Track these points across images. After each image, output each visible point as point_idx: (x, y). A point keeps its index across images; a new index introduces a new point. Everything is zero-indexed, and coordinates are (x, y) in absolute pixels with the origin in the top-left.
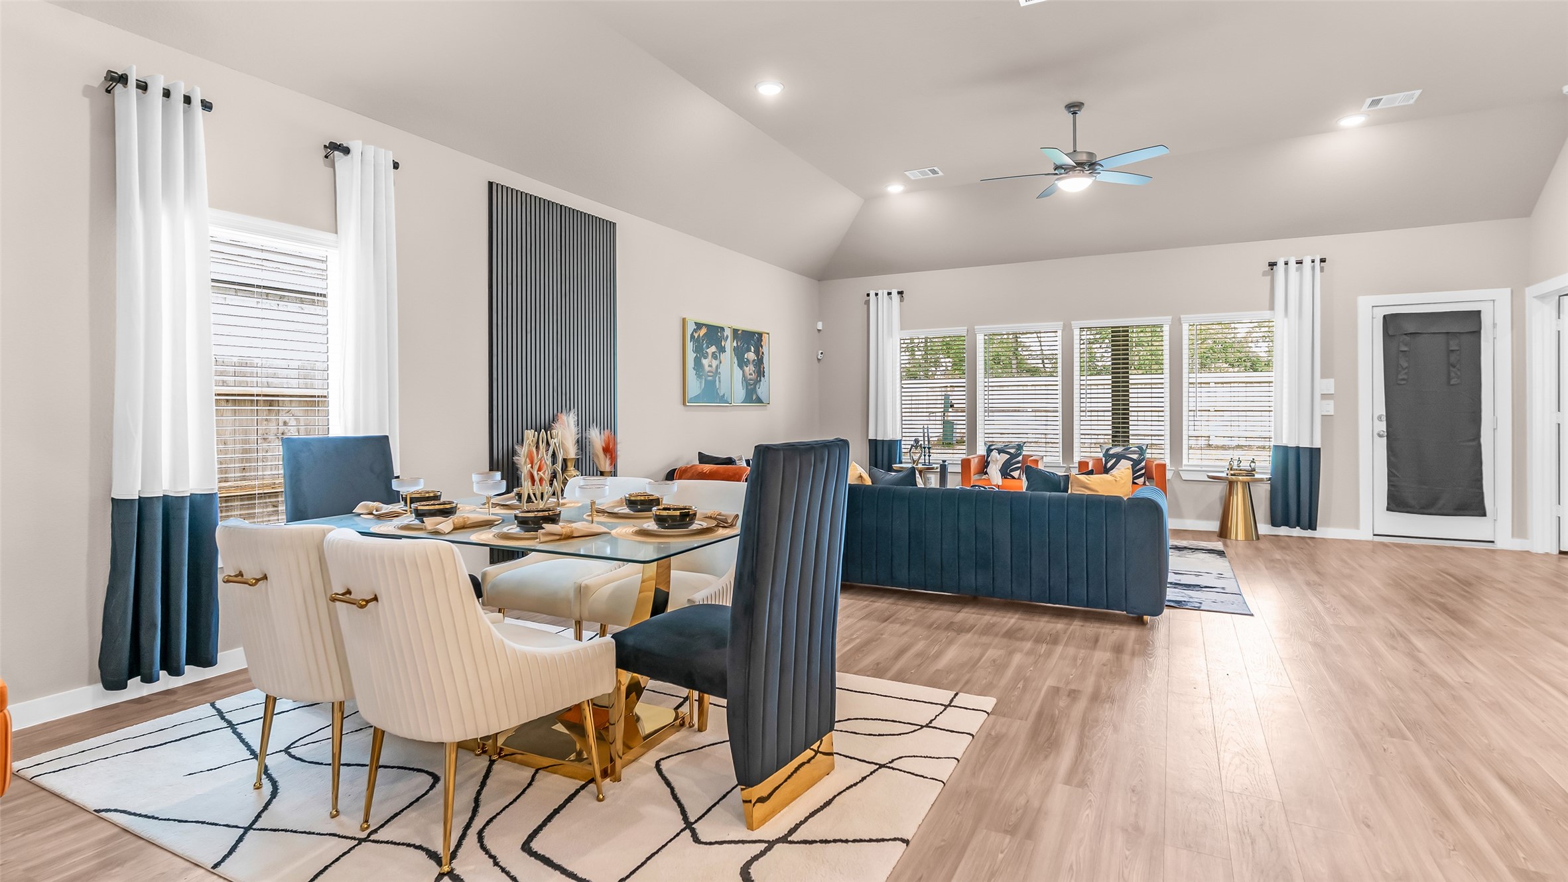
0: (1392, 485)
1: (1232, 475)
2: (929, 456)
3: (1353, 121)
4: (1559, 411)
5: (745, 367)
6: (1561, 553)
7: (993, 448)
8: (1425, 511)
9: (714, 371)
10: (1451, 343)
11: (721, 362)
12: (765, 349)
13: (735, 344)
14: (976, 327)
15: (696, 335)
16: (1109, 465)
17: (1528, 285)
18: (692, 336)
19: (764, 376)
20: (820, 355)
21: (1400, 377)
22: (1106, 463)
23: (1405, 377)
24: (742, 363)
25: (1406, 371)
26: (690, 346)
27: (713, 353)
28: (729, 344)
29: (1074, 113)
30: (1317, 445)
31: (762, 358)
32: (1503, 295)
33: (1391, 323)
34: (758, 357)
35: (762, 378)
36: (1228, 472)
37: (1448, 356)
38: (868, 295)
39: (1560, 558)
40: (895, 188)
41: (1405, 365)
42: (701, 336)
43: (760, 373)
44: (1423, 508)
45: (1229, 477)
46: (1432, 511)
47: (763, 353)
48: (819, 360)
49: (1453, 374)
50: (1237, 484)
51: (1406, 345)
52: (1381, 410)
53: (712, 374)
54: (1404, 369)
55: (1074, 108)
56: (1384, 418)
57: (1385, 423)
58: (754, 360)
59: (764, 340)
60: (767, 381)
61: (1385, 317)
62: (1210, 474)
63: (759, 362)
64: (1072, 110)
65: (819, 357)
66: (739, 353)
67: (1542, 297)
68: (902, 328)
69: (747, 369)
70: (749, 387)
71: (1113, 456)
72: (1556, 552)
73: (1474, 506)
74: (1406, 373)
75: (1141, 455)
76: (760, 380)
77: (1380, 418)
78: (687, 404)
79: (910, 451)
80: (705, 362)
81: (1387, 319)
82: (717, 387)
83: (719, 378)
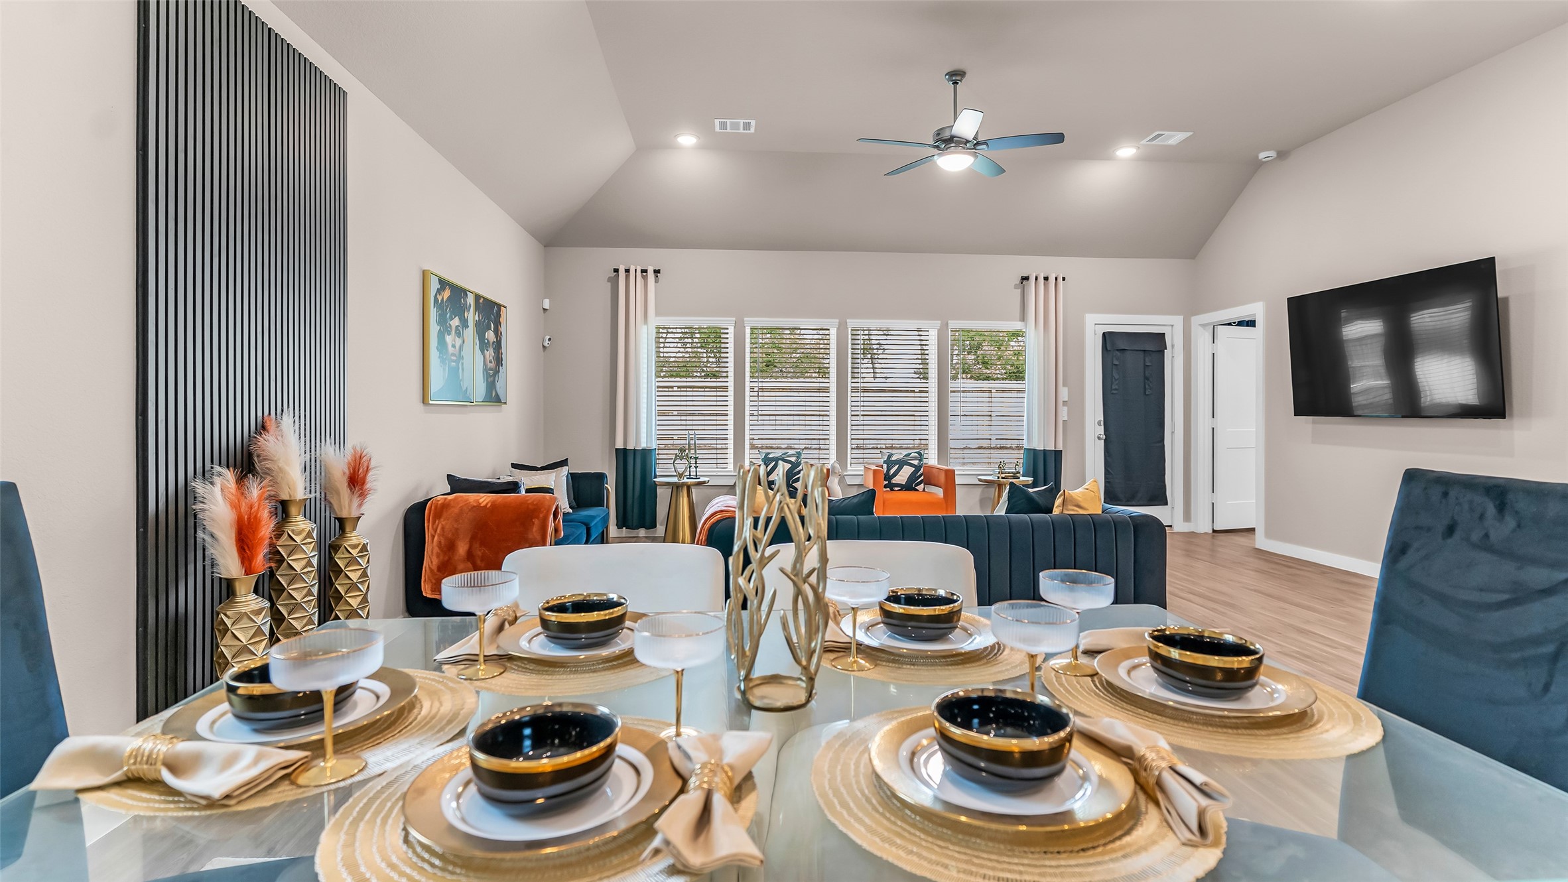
0: (1109, 482)
1: (1003, 478)
2: (696, 467)
3: (1126, 152)
4: (1213, 417)
5: (486, 351)
6: (1214, 531)
7: (771, 456)
8: (1129, 503)
9: (457, 353)
10: (1147, 359)
11: (464, 342)
12: (503, 329)
13: (477, 318)
14: (745, 319)
15: (440, 298)
16: (892, 472)
17: (1193, 316)
18: (436, 300)
19: (502, 366)
20: (547, 342)
21: (1114, 387)
22: (889, 470)
23: (1117, 387)
24: (484, 345)
25: (1117, 382)
26: (433, 313)
27: (457, 327)
28: (472, 316)
29: (955, 83)
30: (1060, 448)
31: (501, 339)
32: (1178, 321)
33: (1110, 340)
34: (497, 339)
35: (501, 367)
36: (999, 475)
37: (1145, 369)
38: (616, 271)
39: (1213, 536)
40: (687, 140)
41: (1117, 377)
42: (445, 300)
43: (499, 360)
44: (1128, 501)
45: (1000, 479)
46: (1134, 503)
47: (501, 333)
48: (544, 346)
49: (1147, 386)
50: (1005, 486)
51: (1117, 359)
52: (1100, 417)
53: (455, 358)
54: (1116, 380)
55: (956, 76)
56: (1102, 423)
57: (1103, 427)
58: (494, 342)
59: (502, 316)
60: (505, 372)
61: (1104, 334)
62: (980, 477)
63: (498, 346)
64: (954, 78)
65: (546, 344)
66: (481, 329)
67: (1204, 326)
68: (658, 314)
69: (487, 353)
70: (489, 380)
71: (896, 462)
72: (1211, 531)
73: (1159, 498)
74: (1117, 384)
75: (921, 460)
76: (499, 371)
77: (1099, 424)
78: (431, 402)
79: (674, 462)
80: (449, 339)
81: (1105, 336)
82: (460, 378)
83: (462, 364)
